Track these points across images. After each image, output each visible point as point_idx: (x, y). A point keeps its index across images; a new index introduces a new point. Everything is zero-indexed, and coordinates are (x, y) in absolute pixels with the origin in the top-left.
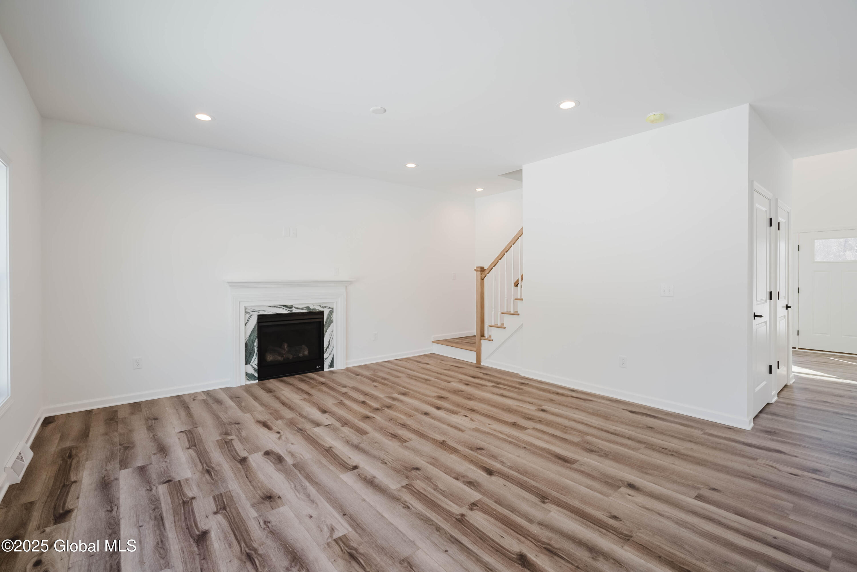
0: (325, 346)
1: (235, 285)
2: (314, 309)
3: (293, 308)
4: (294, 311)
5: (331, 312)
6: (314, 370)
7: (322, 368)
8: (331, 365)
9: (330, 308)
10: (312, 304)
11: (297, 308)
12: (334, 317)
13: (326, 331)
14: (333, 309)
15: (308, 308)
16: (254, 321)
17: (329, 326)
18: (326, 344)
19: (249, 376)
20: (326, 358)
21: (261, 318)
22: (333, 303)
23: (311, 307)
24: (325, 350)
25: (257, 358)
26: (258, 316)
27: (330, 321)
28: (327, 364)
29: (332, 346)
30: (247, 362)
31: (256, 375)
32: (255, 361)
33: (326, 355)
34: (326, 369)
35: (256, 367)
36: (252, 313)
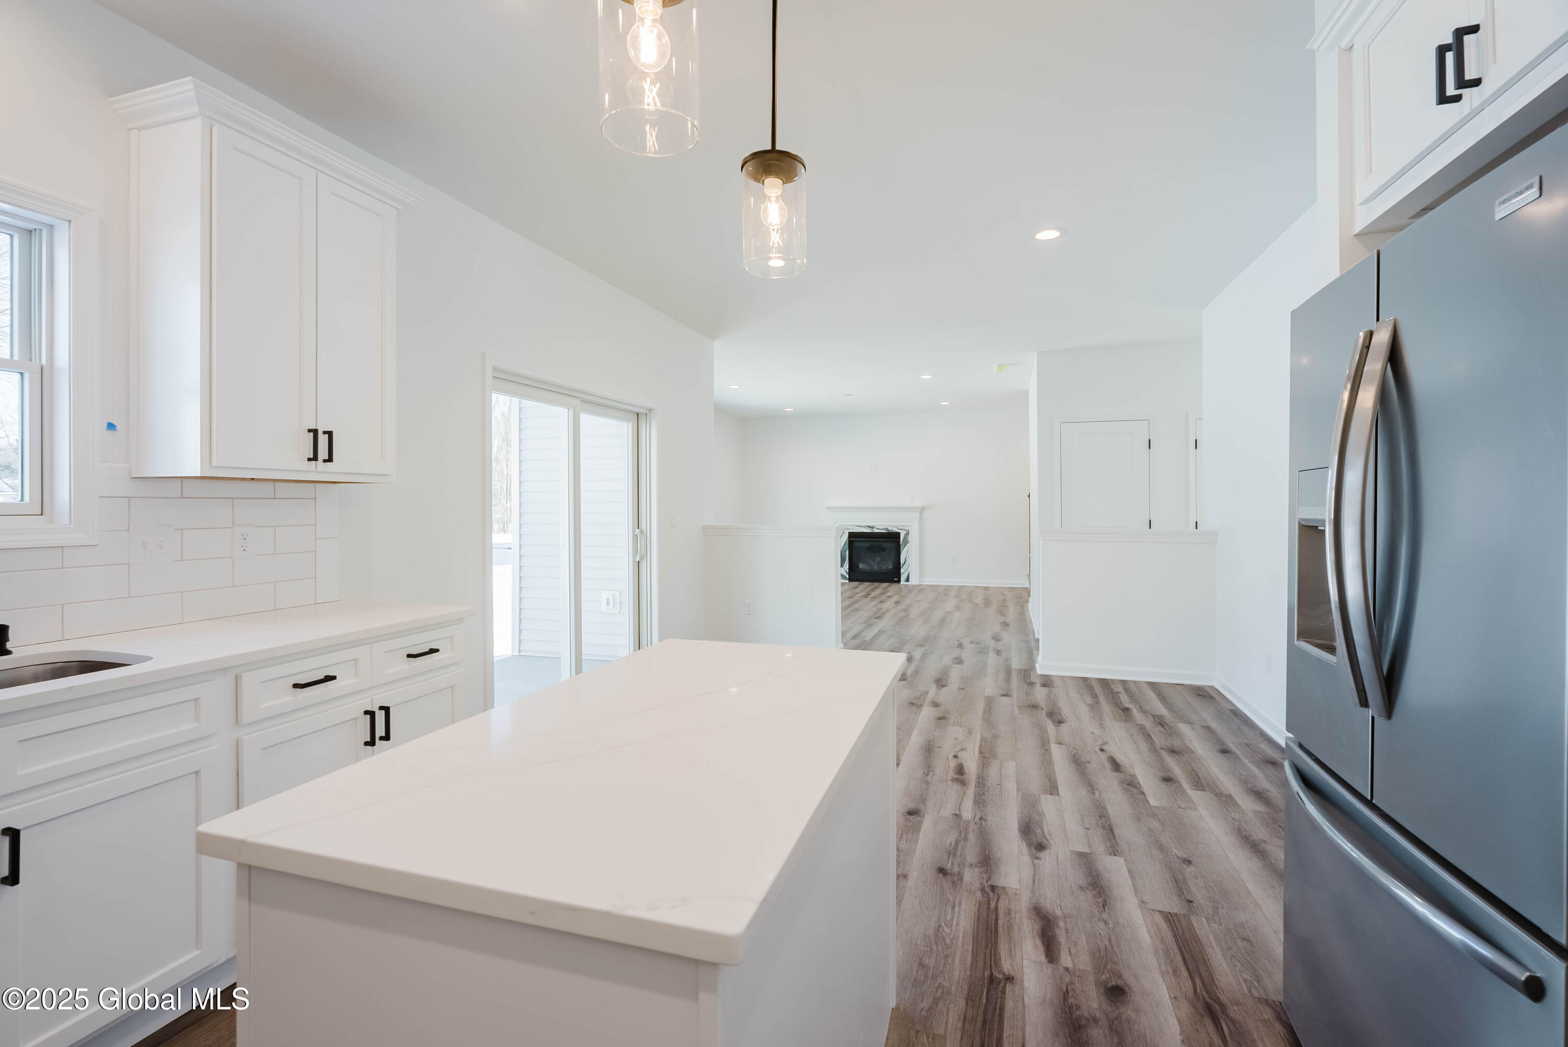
0: (901, 562)
1: (831, 509)
2: (892, 530)
3: (875, 529)
4: (876, 531)
5: (907, 534)
6: (892, 581)
7: (899, 581)
8: (907, 580)
9: (907, 530)
10: (891, 526)
11: (878, 529)
12: (910, 538)
13: (903, 550)
14: (909, 531)
15: (887, 529)
16: (846, 536)
17: (905, 547)
18: (902, 561)
19: (843, 577)
20: (903, 573)
21: (851, 535)
22: (908, 526)
23: (890, 529)
24: (901, 565)
25: (848, 565)
26: (849, 533)
27: (906, 542)
28: (903, 578)
29: (908, 564)
30: (842, 566)
31: (847, 576)
32: (846, 565)
33: (902, 571)
34: (902, 582)
35: (848, 571)
36: (844, 530)
